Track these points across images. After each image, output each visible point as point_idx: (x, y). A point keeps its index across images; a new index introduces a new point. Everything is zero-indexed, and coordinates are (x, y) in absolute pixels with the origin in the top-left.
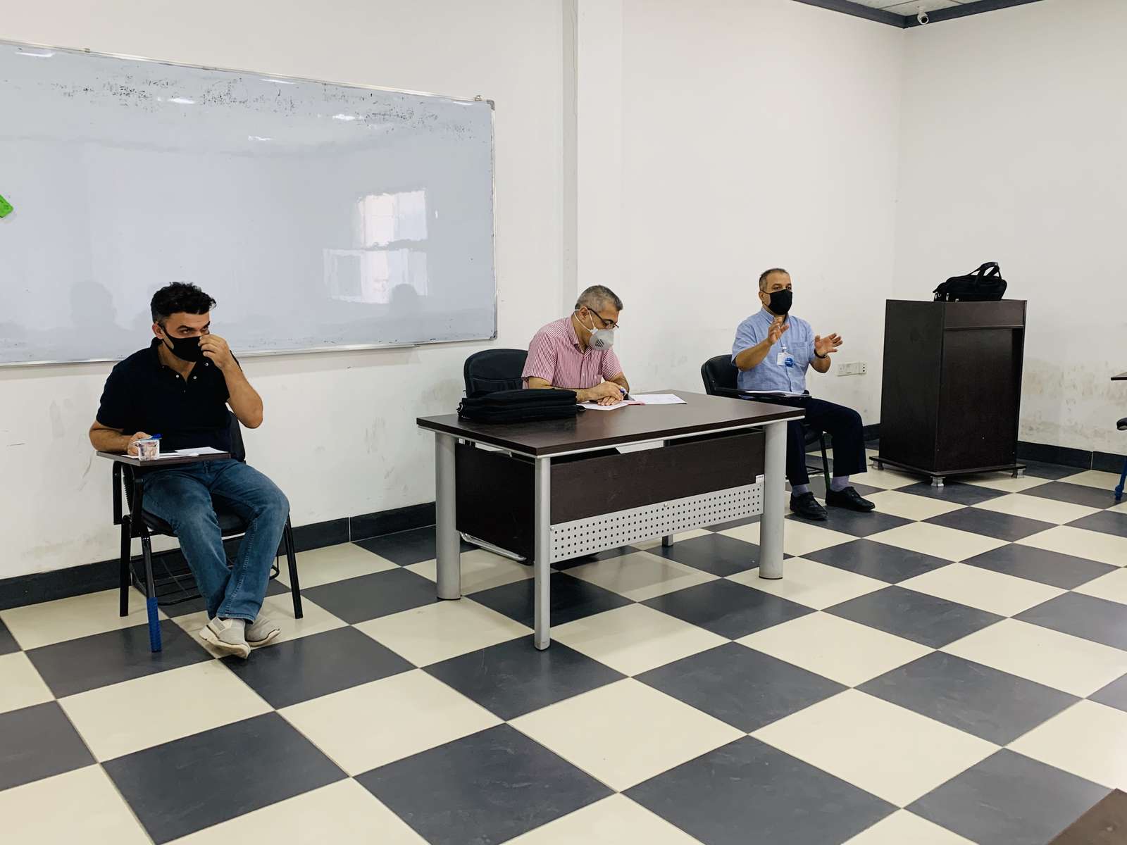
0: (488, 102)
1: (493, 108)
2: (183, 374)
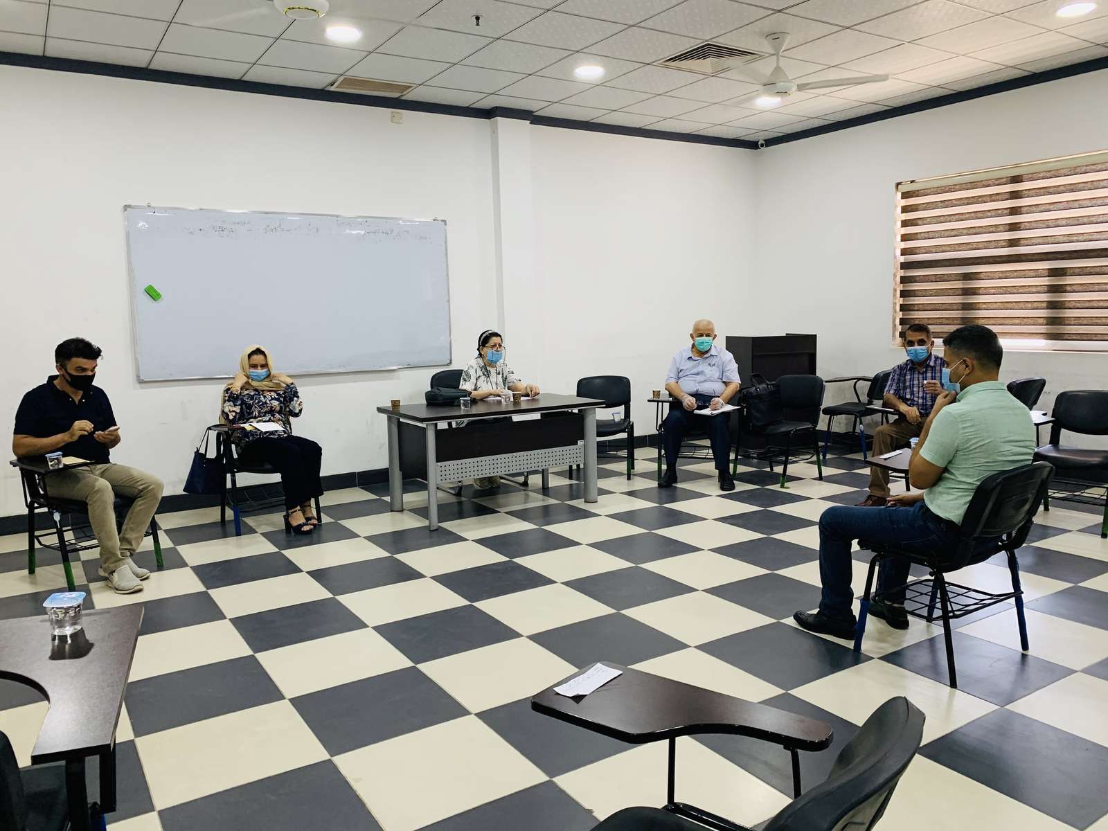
0: (442, 221)
1: (445, 224)
2: (75, 399)
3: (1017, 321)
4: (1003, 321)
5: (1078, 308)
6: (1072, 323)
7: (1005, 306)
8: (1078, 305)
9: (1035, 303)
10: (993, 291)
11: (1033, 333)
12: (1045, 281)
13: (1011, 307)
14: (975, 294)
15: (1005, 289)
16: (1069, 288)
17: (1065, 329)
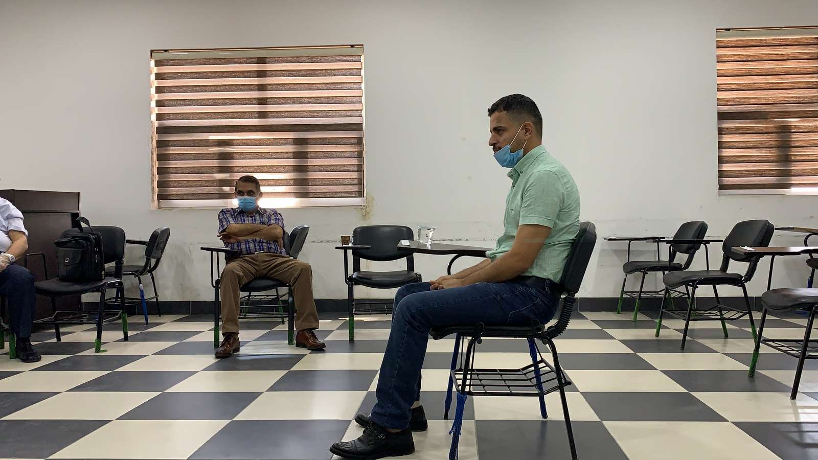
11: (286, 193)
12: (294, 148)
13: (266, 170)
14: (232, 158)
15: (260, 154)
16: (313, 155)
17: (312, 189)
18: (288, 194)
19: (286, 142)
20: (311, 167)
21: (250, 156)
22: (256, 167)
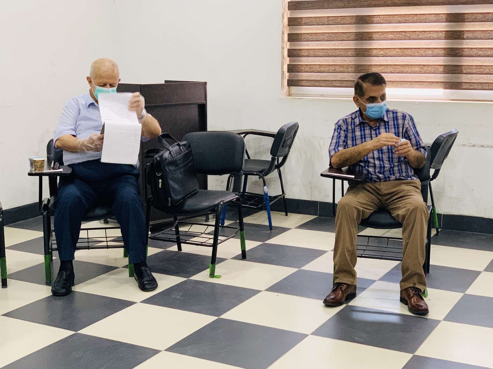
3: (417, 69)
4: (401, 69)
5: (480, 56)
6: (474, 71)
7: (404, 52)
8: (480, 53)
9: (436, 50)
10: (391, 36)
11: (433, 82)
12: (447, 26)
13: (410, 54)
14: (371, 39)
15: (404, 34)
16: (470, 35)
17: (465, 78)
18: (435, 84)
19: (437, 18)
20: (467, 50)
21: (392, 36)
22: (398, 50)
